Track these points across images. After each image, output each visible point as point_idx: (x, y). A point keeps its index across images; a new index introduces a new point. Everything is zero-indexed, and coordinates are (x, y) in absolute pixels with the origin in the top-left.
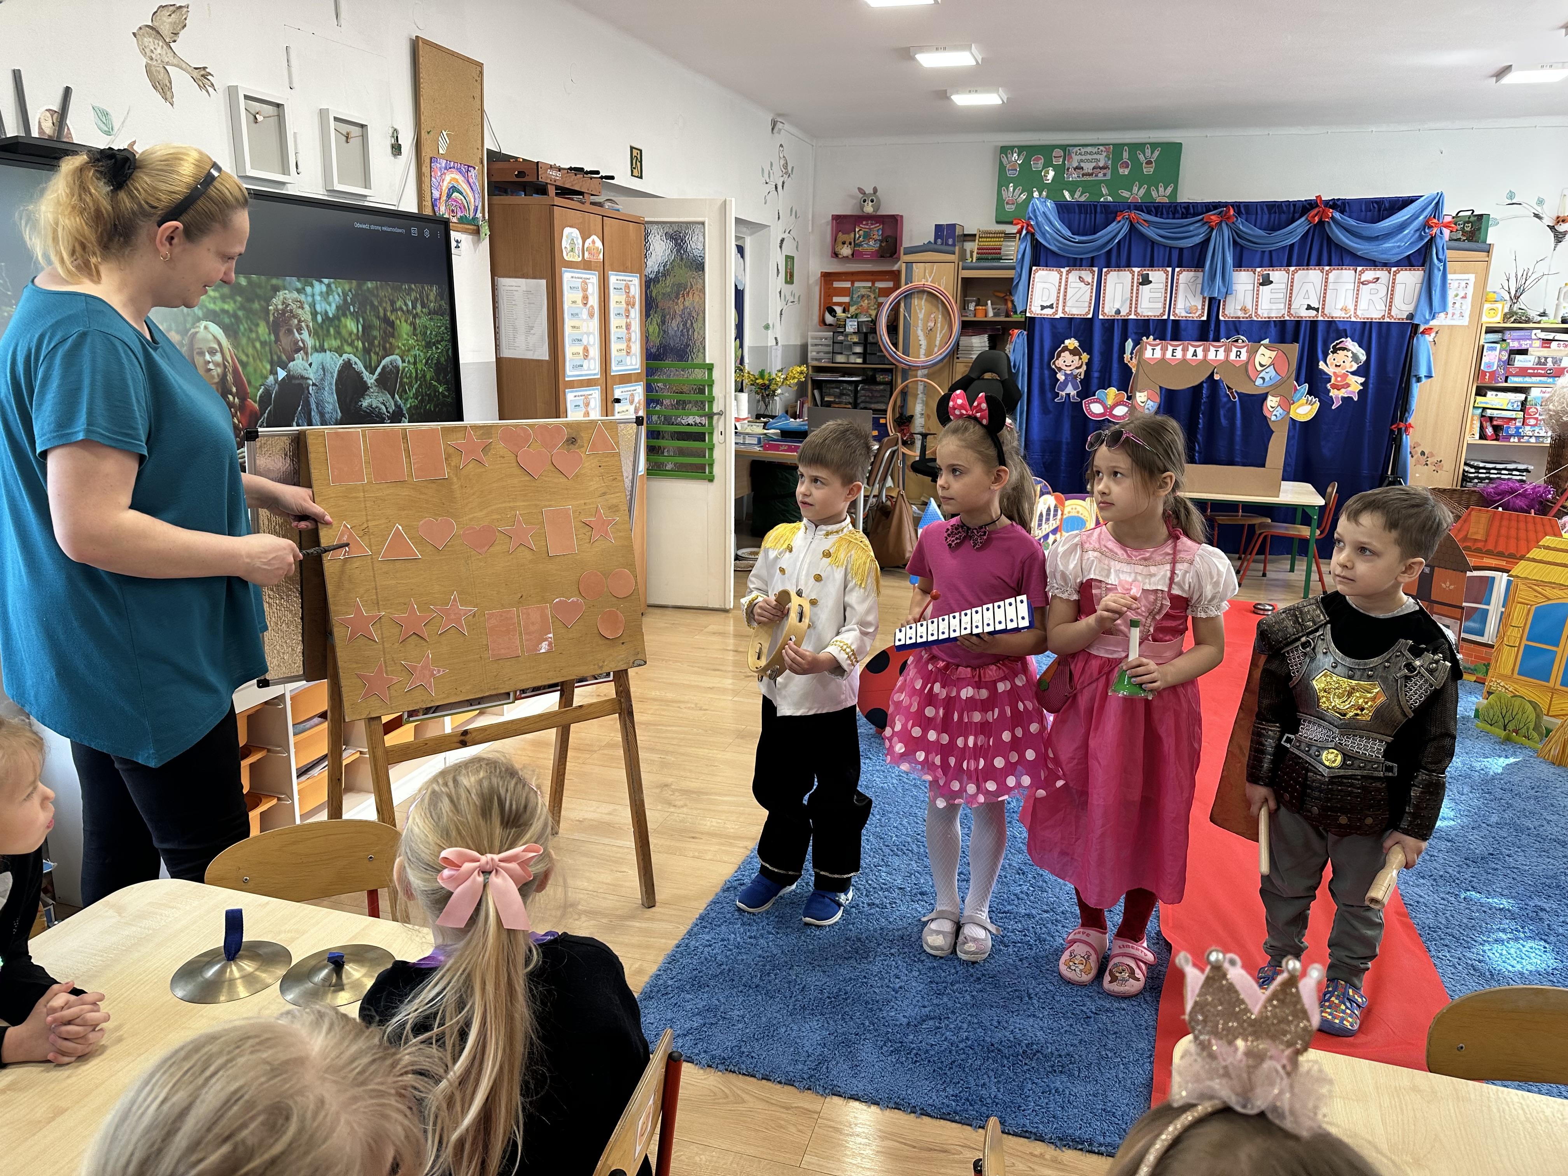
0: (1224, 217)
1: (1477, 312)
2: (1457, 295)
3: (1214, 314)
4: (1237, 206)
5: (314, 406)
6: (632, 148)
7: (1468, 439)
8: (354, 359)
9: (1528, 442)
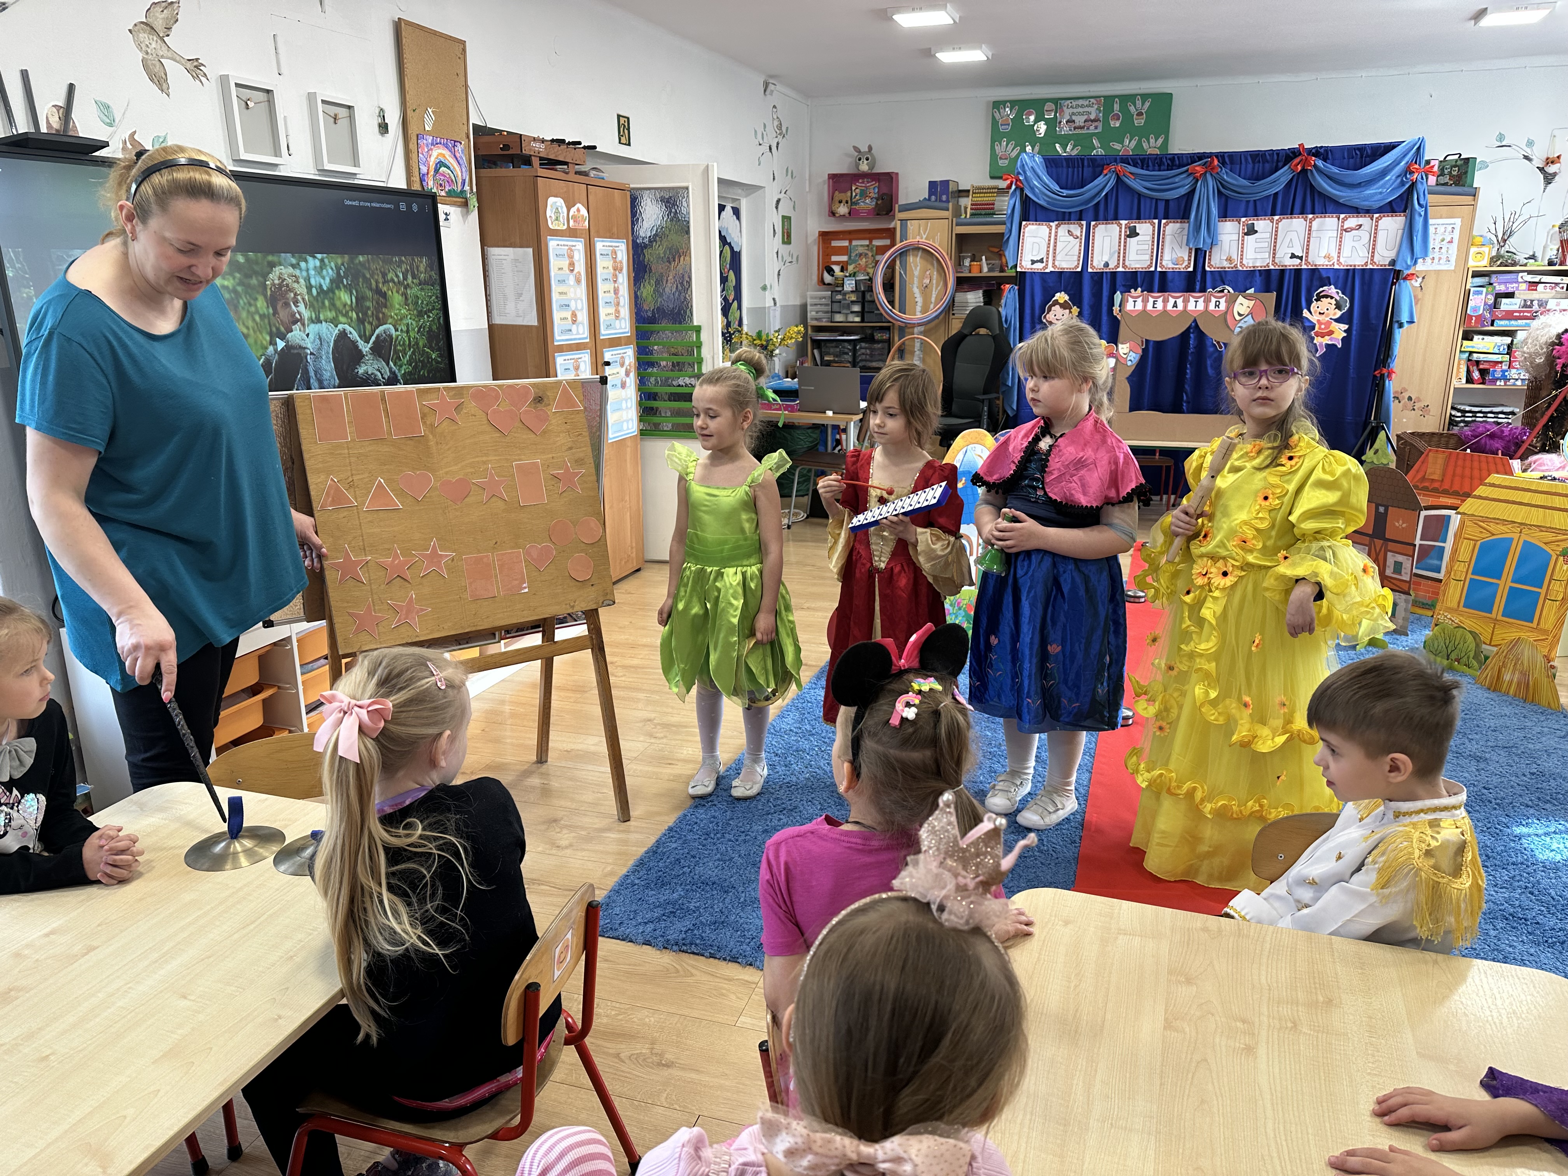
0: (1209, 167)
1: (1464, 256)
2: (1443, 240)
3: (1201, 265)
4: (1221, 156)
5: (312, 374)
6: (619, 116)
7: (1455, 383)
8: (348, 329)
9: (1514, 385)
